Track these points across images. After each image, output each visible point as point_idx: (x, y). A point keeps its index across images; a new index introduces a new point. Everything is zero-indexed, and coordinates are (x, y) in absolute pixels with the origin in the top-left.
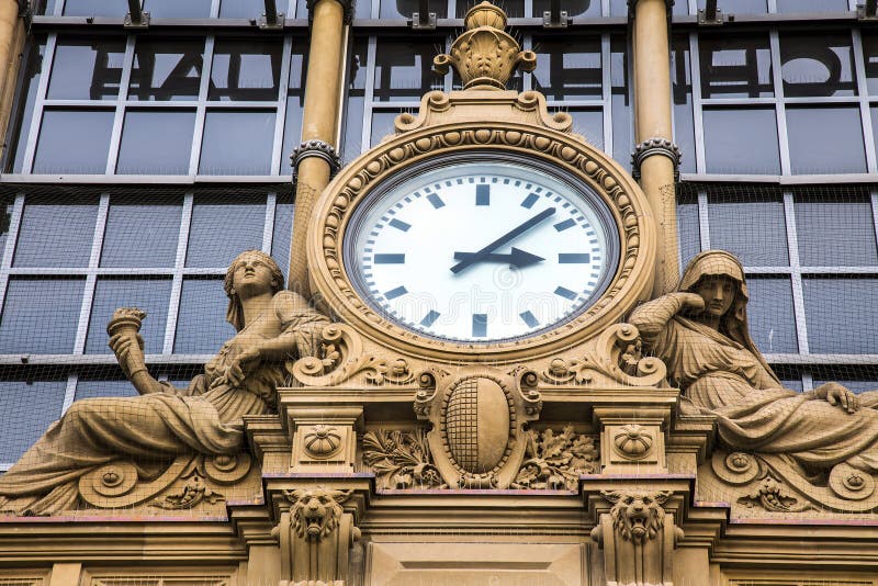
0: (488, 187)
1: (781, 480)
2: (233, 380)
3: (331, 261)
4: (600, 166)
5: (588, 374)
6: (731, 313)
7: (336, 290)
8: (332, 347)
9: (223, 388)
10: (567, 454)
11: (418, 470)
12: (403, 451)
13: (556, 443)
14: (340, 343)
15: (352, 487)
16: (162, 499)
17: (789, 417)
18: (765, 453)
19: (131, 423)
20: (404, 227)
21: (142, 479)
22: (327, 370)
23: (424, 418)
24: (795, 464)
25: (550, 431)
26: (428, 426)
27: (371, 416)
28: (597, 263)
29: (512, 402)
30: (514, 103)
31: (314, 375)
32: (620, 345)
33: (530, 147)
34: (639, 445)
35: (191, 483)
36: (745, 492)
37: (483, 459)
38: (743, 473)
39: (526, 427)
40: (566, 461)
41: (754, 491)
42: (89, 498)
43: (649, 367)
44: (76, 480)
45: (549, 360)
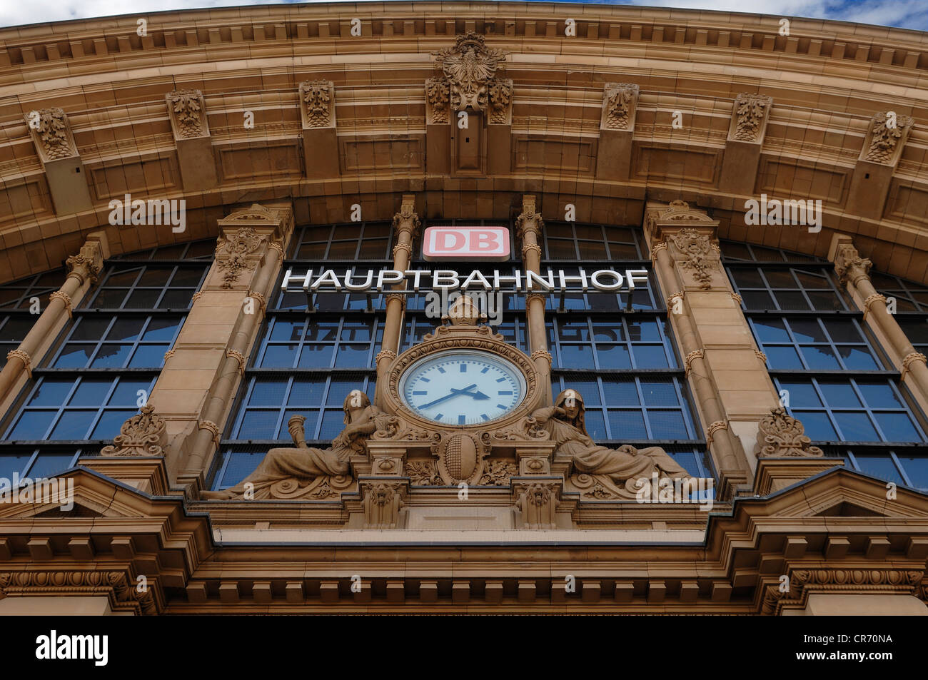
0: (465, 365)
1: (604, 485)
2: (345, 443)
3: (393, 391)
4: (517, 354)
5: (513, 437)
6: (578, 417)
7: (396, 403)
8: (392, 426)
9: (341, 448)
10: (504, 472)
11: (432, 478)
12: (424, 470)
13: (498, 466)
14: (396, 425)
15: (400, 482)
16: (309, 495)
17: (607, 456)
18: (595, 474)
19: (296, 459)
20: (427, 380)
21: (300, 487)
22: (390, 436)
23: (435, 454)
24: (610, 479)
25: (495, 461)
26: (437, 458)
27: (410, 453)
28: (516, 395)
29: (477, 447)
30: (477, 331)
31: (383, 437)
32: (528, 425)
33: (485, 347)
34: (538, 465)
35: (323, 488)
36: (587, 491)
37: (463, 474)
38: (586, 483)
39: (484, 458)
40: (503, 475)
41: (591, 490)
42: (275, 494)
43: (542, 433)
44: (270, 486)
45: (495, 431)
